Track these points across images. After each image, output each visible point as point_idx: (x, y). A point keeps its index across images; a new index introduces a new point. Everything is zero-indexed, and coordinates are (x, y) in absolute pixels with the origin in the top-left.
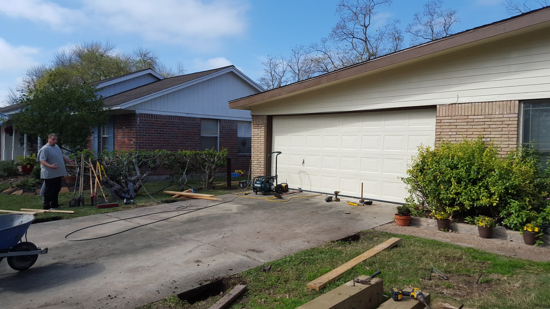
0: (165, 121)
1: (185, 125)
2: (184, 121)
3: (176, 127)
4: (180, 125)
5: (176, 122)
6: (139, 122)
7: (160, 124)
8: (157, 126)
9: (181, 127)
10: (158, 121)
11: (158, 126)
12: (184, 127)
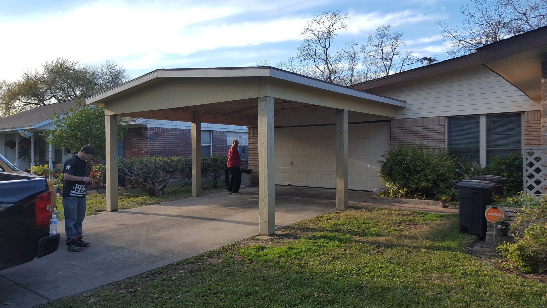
0: (170, 133)
1: (186, 136)
3: (178, 138)
4: (181, 136)
5: (178, 134)
6: (150, 134)
7: (166, 135)
8: (163, 137)
12: (184, 138)
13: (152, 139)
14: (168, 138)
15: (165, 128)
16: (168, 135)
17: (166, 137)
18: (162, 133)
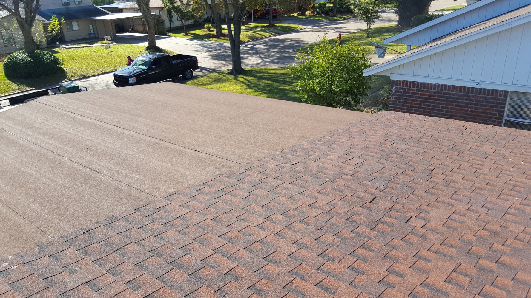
0: (435, 92)
1: (471, 100)
2: (470, 94)
3: (452, 102)
4: (460, 99)
5: (454, 95)
6: (395, 92)
7: (426, 95)
8: (419, 98)
9: (461, 102)
10: (423, 91)
11: (421, 98)
12: (468, 103)
13: (399, 99)
14: (430, 99)
15: (425, 83)
16: (429, 95)
17: (425, 98)
18: (417, 90)
